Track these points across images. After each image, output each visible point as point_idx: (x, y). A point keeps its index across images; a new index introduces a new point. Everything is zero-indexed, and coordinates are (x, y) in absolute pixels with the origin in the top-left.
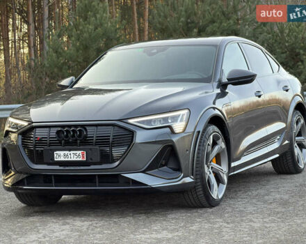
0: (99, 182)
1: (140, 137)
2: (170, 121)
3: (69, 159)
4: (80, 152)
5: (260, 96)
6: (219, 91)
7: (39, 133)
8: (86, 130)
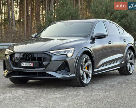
0: (38, 75)
1: (54, 58)
2: (67, 52)
3: (27, 66)
4: (31, 63)
5: (110, 43)
6: (91, 41)
7: (16, 55)
8: (34, 55)
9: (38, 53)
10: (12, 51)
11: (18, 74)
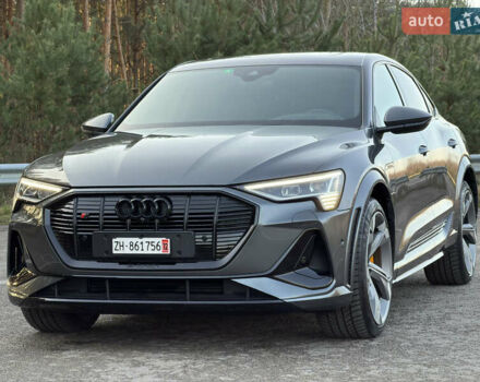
0: (192, 293)
1: (266, 216)
2: (312, 190)
3: (140, 252)
4: (160, 239)
7: (85, 206)
8: (171, 203)
9: (189, 194)
10: (58, 189)
11: (89, 291)
